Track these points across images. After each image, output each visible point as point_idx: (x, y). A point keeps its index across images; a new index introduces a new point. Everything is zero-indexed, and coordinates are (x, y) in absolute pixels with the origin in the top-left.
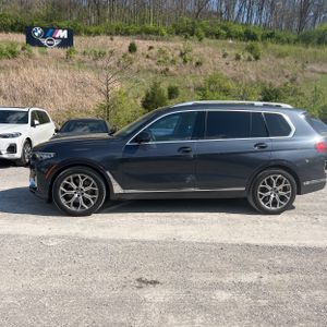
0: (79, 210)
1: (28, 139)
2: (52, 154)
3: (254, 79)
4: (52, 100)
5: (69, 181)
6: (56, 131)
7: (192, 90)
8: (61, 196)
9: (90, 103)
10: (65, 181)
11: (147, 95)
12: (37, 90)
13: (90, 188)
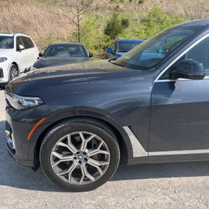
0: (82, 182)
1: (14, 63)
2: (36, 101)
3: (183, 12)
4: (36, 30)
5: (65, 141)
6: (40, 55)
7: (138, 21)
8: (54, 165)
9: (64, 32)
10: (60, 143)
11: (109, 25)
12: (24, 22)
13: (98, 151)
